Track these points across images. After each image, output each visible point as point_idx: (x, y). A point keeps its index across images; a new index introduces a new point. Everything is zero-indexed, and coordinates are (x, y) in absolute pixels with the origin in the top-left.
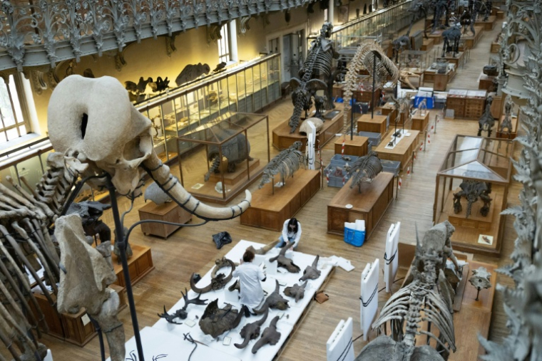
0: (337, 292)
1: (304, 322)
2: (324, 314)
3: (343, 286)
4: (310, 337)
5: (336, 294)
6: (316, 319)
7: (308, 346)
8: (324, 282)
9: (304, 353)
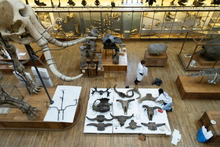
0: (151, 143)
1: (122, 136)
2: (131, 143)
3: (157, 144)
4: (114, 142)
5: (149, 143)
6: (126, 141)
7: (108, 144)
8: (154, 134)
9: (103, 144)
